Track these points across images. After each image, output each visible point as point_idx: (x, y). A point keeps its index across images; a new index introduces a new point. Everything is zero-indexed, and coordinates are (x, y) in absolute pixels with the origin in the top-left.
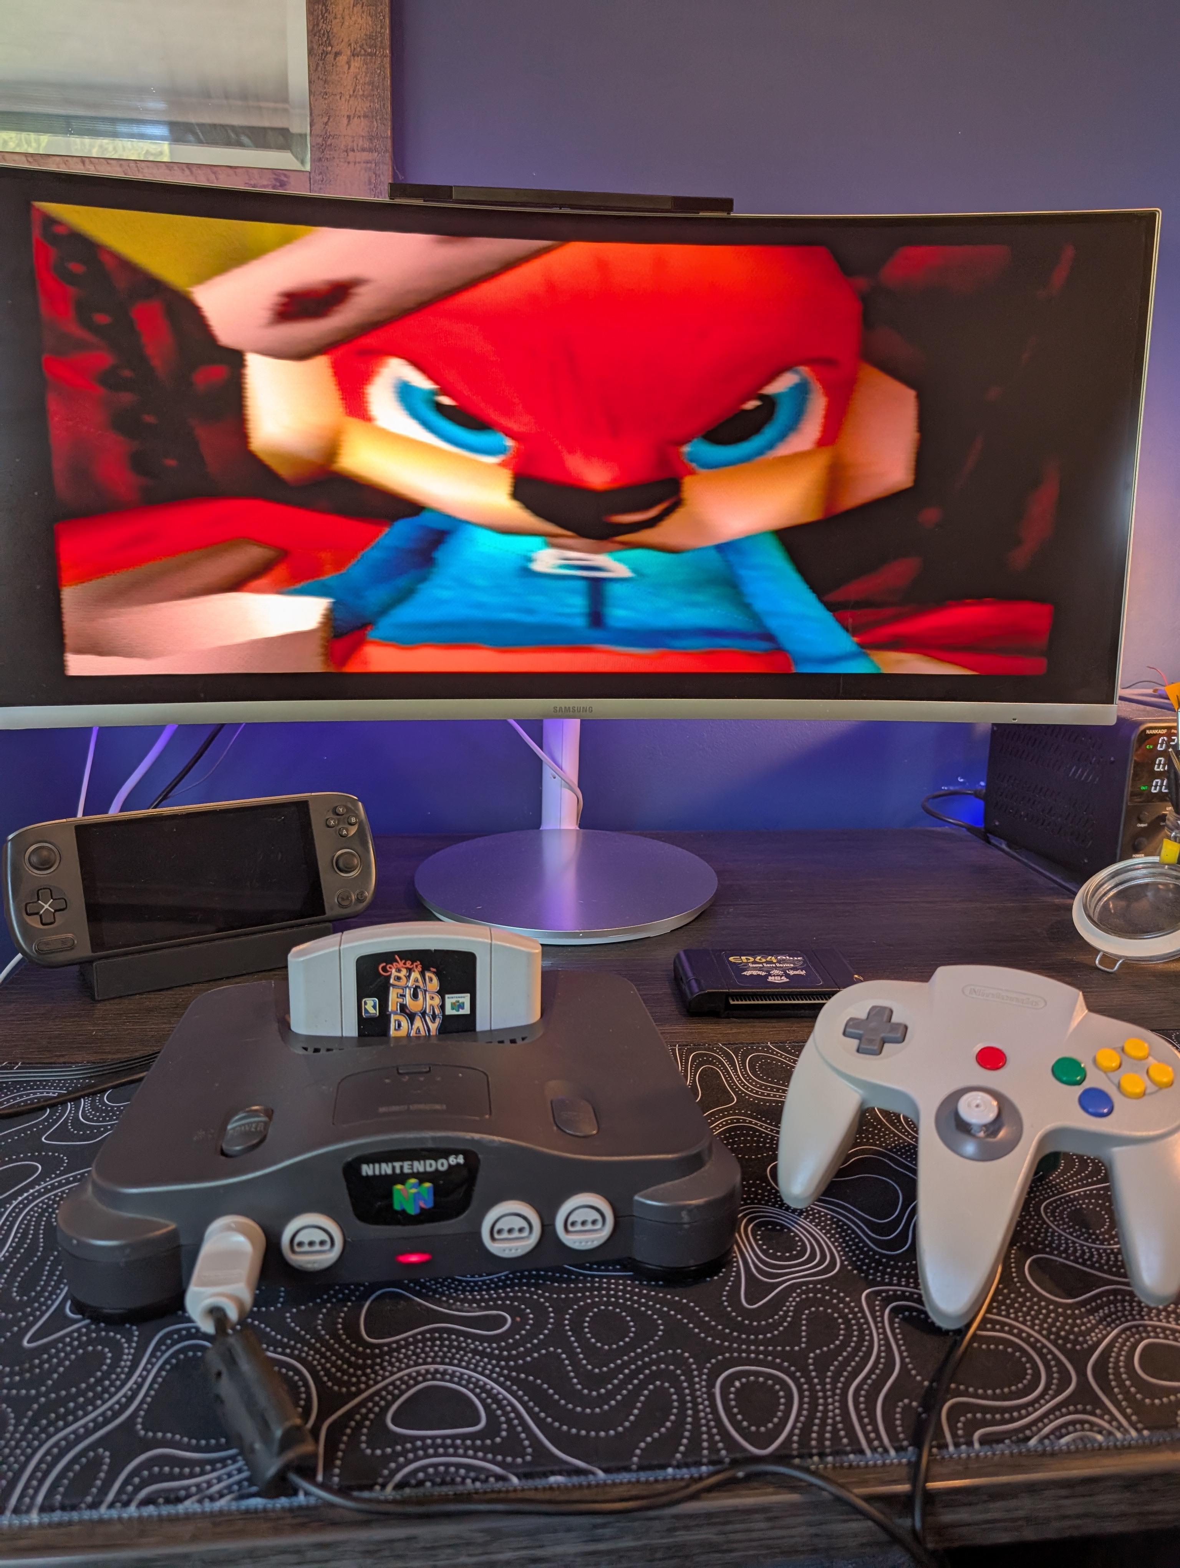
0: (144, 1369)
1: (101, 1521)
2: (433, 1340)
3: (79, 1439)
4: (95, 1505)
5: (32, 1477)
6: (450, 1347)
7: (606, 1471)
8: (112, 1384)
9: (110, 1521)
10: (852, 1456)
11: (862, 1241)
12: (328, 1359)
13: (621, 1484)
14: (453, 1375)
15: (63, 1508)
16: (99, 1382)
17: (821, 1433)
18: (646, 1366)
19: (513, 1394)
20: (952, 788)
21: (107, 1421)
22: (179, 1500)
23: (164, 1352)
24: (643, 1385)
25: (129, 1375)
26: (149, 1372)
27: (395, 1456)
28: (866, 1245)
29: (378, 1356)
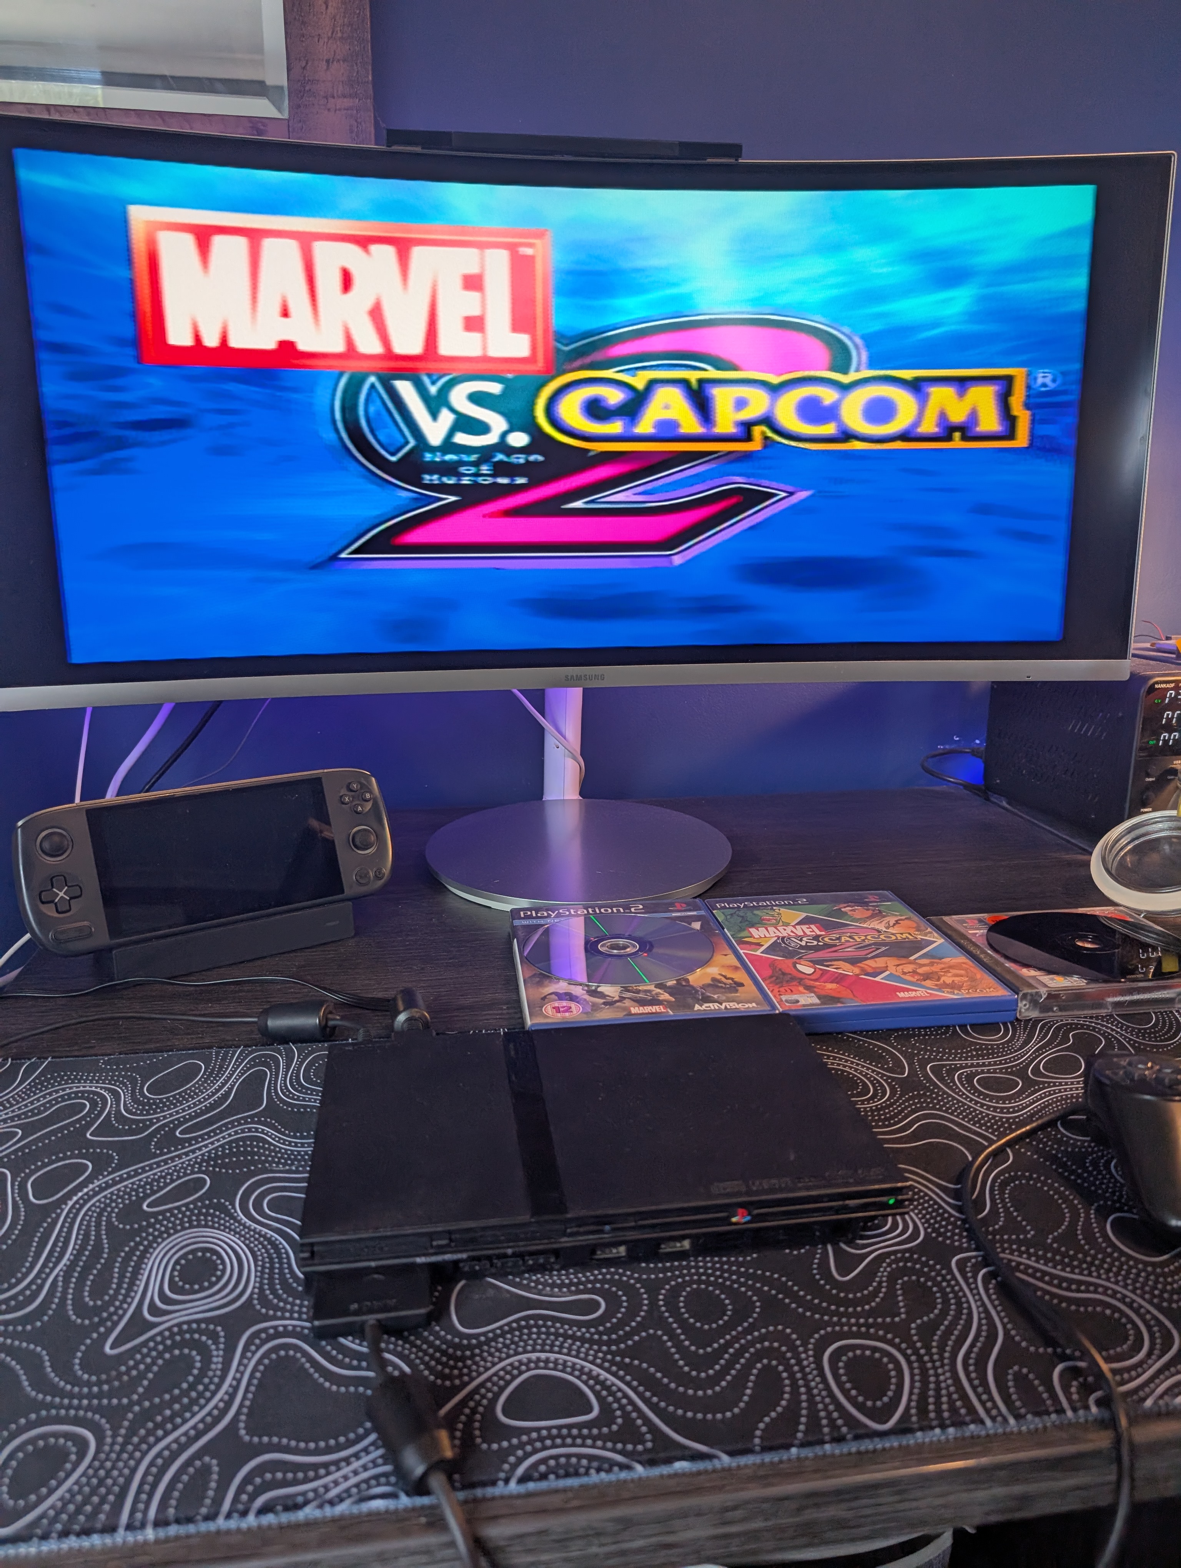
0: (237, 1371)
1: (218, 1532)
2: (529, 1327)
3: (183, 1448)
4: (211, 1517)
5: (139, 1491)
6: (548, 1334)
7: (731, 1454)
8: (206, 1389)
9: (228, 1532)
10: (972, 1427)
11: (940, 1207)
12: (425, 1353)
13: (746, 1466)
14: (556, 1363)
15: (178, 1521)
16: (192, 1387)
17: (938, 1403)
18: (752, 1343)
19: (621, 1379)
20: (947, 747)
21: (208, 1428)
22: (297, 1507)
23: (254, 1353)
24: (750, 1365)
25: (223, 1378)
26: (242, 1373)
27: (512, 1450)
28: (945, 1211)
29: (476, 1347)
